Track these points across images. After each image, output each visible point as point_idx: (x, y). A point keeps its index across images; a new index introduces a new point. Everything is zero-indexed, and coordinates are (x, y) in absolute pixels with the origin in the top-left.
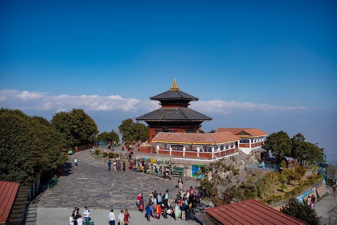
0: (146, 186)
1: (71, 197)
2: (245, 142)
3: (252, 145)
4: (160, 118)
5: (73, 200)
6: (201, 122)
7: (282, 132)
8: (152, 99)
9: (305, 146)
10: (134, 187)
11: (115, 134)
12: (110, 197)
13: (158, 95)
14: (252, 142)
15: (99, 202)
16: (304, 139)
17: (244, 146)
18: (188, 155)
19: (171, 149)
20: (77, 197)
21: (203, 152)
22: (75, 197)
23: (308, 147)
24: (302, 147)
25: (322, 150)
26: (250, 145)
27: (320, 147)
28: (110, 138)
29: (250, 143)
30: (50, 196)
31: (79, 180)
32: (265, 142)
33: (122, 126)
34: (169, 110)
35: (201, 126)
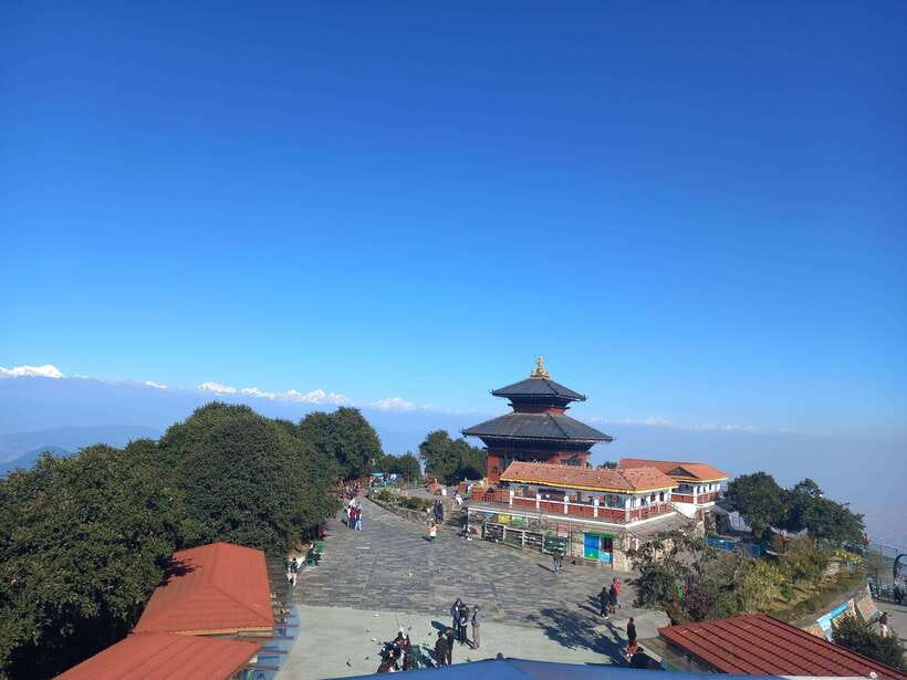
0: (495, 571)
1: (354, 586)
2: (684, 491)
3: (699, 499)
4: (511, 432)
5: (360, 590)
6: (591, 445)
7: (762, 475)
8: (496, 394)
9: (824, 508)
10: (474, 571)
11: (414, 459)
12: (432, 589)
13: (508, 387)
14: (698, 490)
15: (411, 598)
16: (818, 492)
17: (682, 499)
18: (573, 511)
19: (539, 497)
20: (367, 587)
21: (606, 507)
22: (363, 585)
23: (828, 510)
24: (817, 509)
25: (859, 517)
26: (695, 499)
27: (854, 510)
28: (403, 468)
29: (695, 494)
30: (314, 581)
31: (363, 551)
32: (726, 495)
33: (425, 444)
34: (527, 418)
35: (589, 453)
